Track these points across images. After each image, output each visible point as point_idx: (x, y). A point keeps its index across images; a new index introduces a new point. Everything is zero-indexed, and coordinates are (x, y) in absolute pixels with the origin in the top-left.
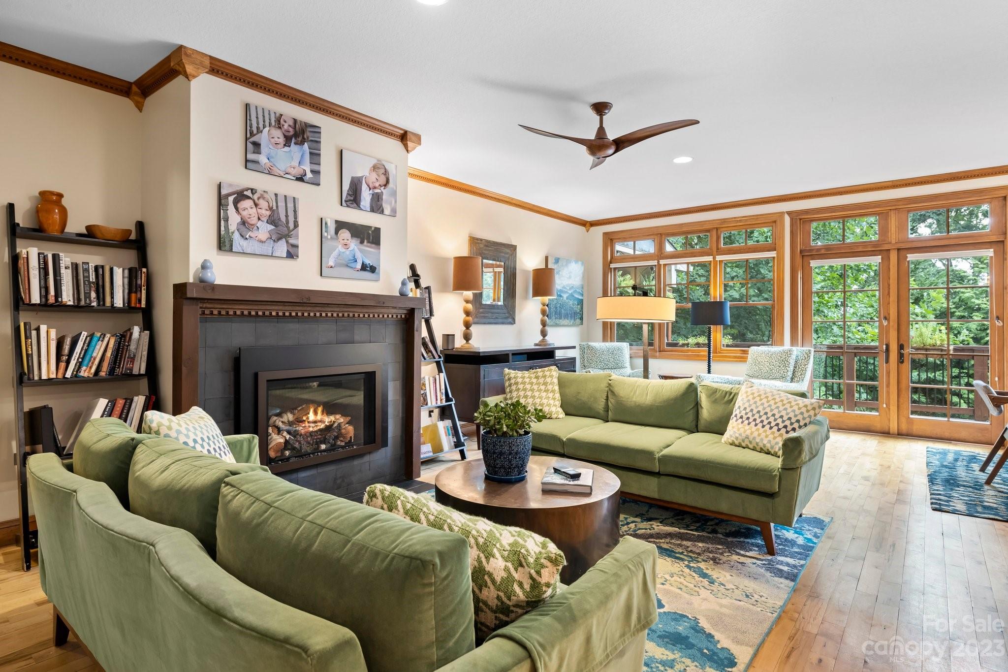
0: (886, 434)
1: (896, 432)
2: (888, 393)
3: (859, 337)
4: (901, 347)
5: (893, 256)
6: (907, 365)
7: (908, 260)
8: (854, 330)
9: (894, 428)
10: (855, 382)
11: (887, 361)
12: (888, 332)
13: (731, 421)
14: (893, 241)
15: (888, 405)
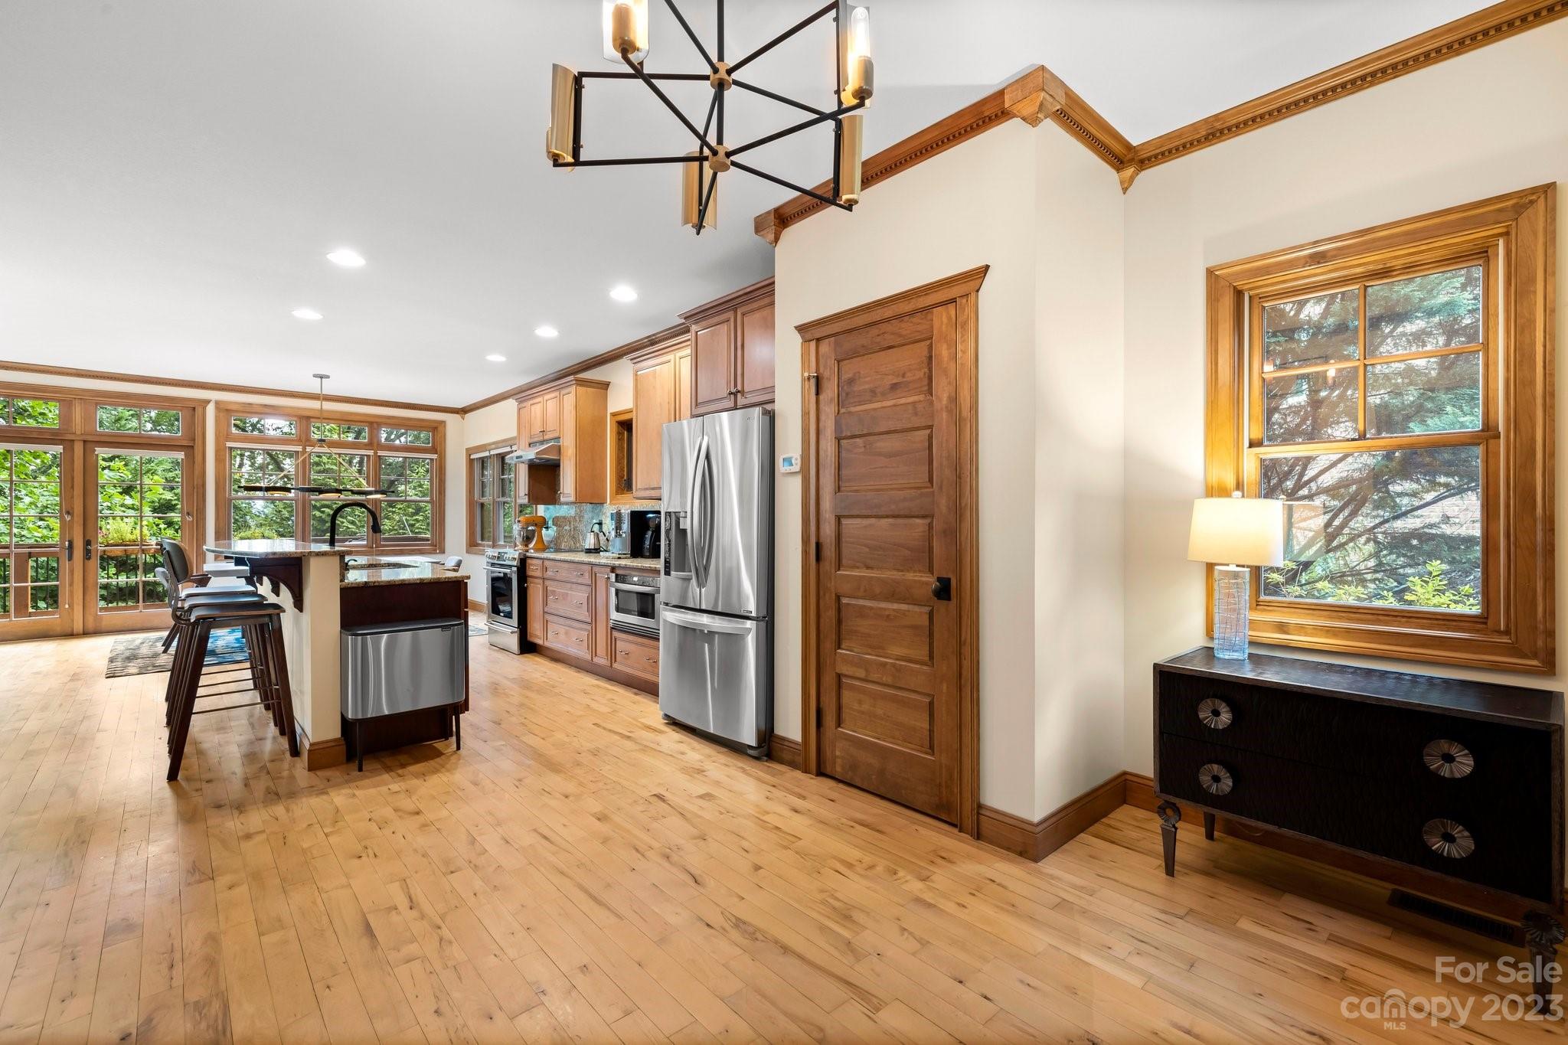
0: (71, 635)
1: (81, 632)
2: (71, 593)
3: (40, 535)
4: (88, 543)
5: (78, 448)
6: (95, 562)
7: (96, 453)
8: (31, 526)
9: (78, 626)
10: (30, 584)
11: (70, 558)
12: (71, 528)
14: (78, 432)
15: (71, 606)
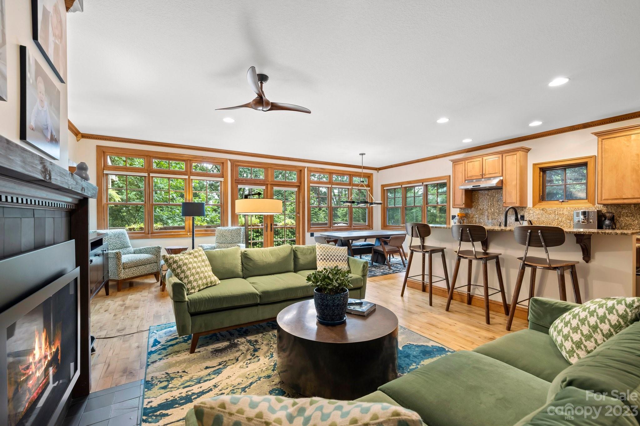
4: (271, 225)
6: (273, 232)
7: (274, 189)
11: (267, 231)
12: (267, 219)
13: (317, 262)
14: (270, 181)
